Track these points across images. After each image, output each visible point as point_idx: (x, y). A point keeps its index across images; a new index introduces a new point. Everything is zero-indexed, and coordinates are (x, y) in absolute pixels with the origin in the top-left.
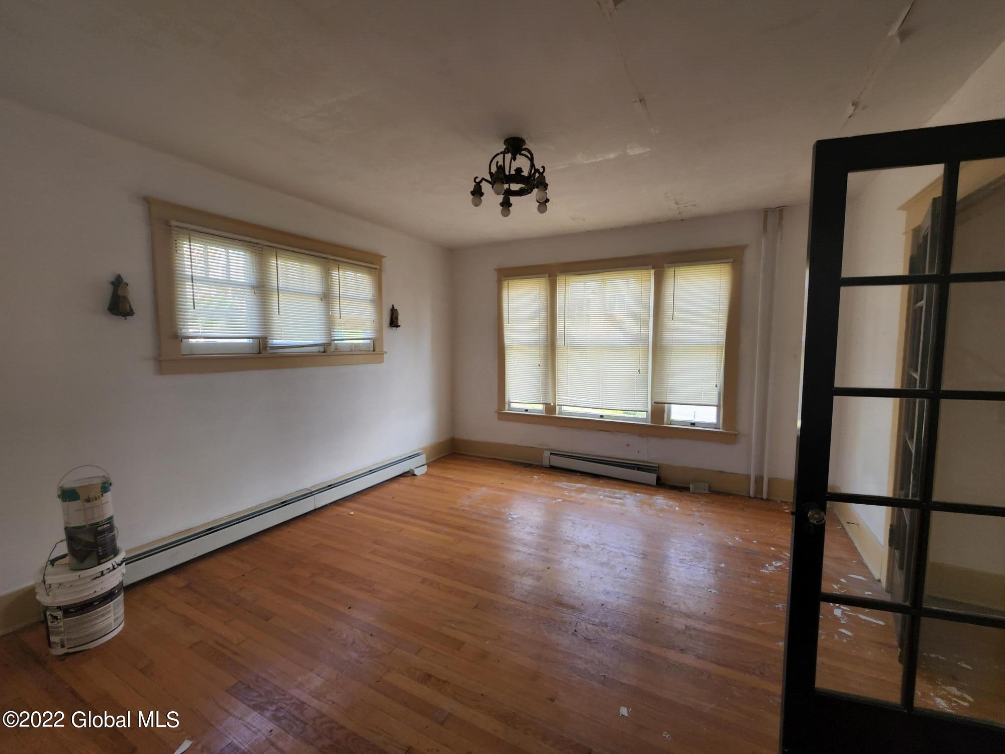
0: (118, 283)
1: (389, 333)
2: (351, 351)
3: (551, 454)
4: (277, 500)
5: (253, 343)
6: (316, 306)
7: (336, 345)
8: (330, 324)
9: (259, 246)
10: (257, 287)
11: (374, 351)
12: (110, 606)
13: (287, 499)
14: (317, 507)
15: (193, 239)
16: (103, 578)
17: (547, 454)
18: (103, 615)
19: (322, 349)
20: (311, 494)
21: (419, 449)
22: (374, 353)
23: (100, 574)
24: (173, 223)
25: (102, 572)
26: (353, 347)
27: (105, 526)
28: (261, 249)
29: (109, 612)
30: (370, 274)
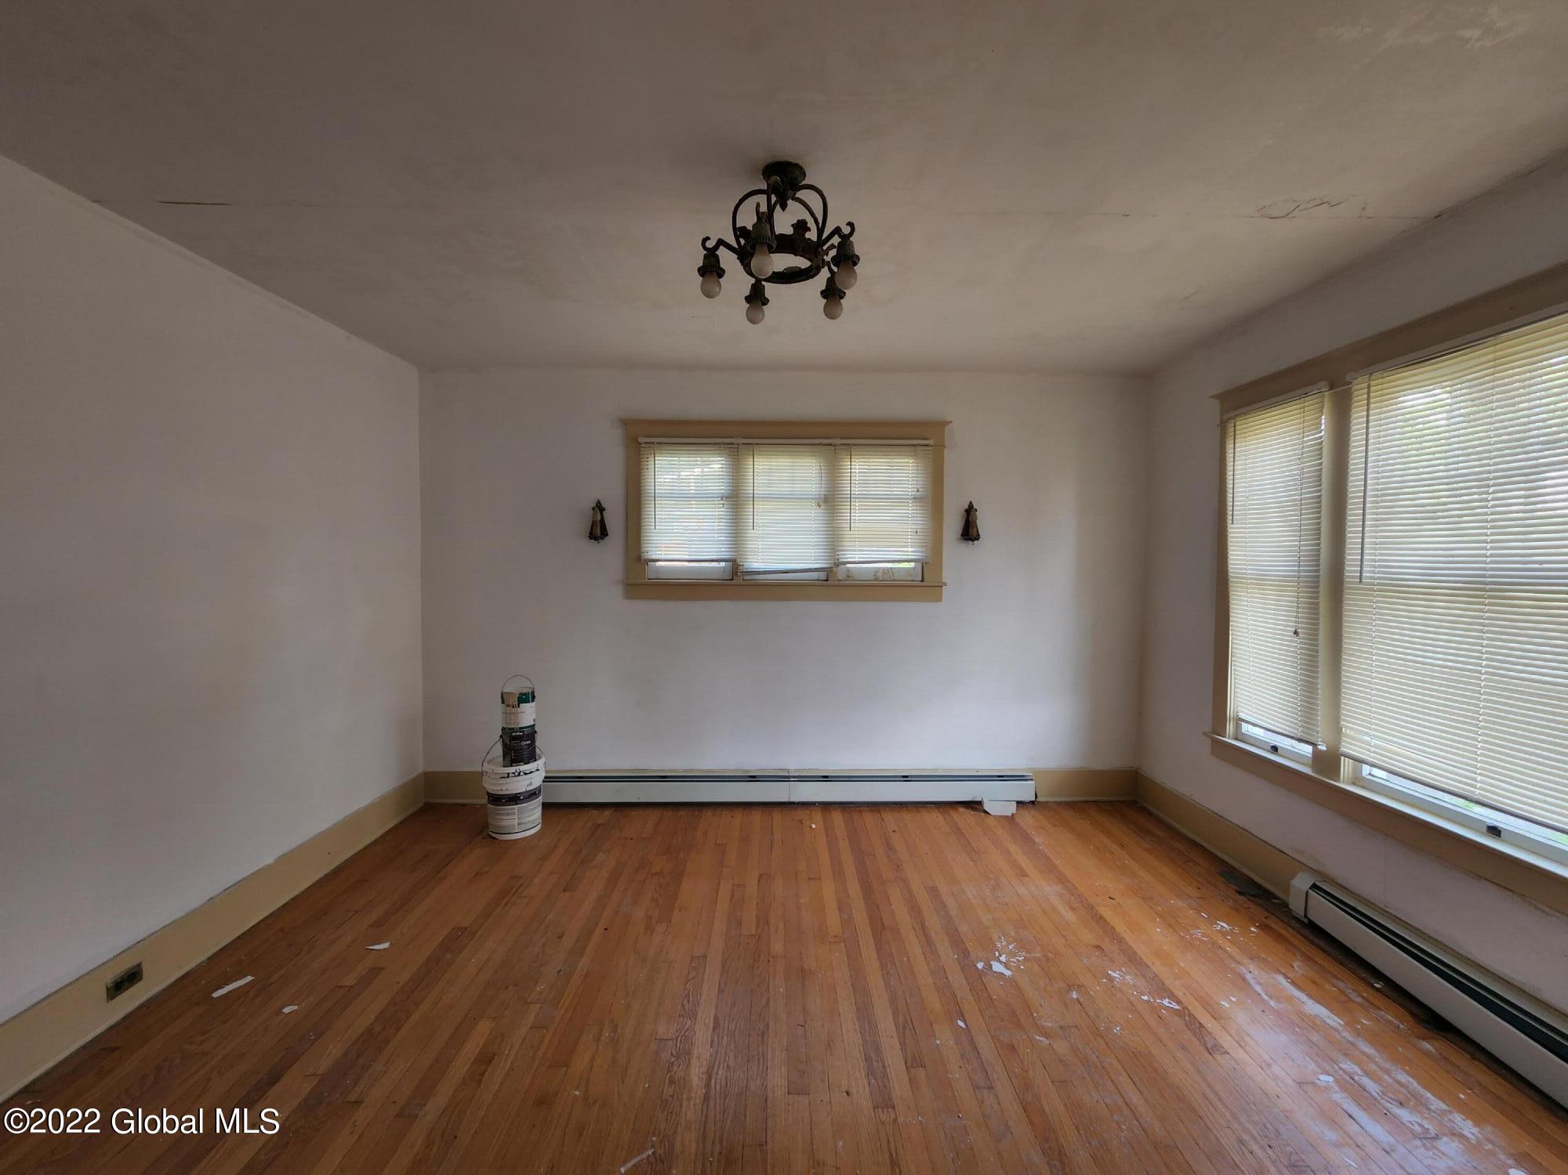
0: (599, 507)
1: (954, 551)
2: (876, 579)
3: (1314, 887)
4: (745, 771)
5: (724, 568)
6: (811, 518)
7: (848, 570)
8: (833, 539)
9: (733, 446)
10: (727, 497)
11: (922, 581)
12: (514, 809)
13: (759, 774)
14: (791, 800)
15: (659, 453)
16: (508, 780)
17: (1301, 882)
18: (508, 814)
19: (823, 576)
20: (785, 779)
21: (1029, 769)
22: (923, 584)
23: (506, 775)
24: (641, 440)
25: (509, 774)
26: (880, 574)
27: (518, 734)
28: (736, 450)
29: (514, 814)
30: (915, 456)
